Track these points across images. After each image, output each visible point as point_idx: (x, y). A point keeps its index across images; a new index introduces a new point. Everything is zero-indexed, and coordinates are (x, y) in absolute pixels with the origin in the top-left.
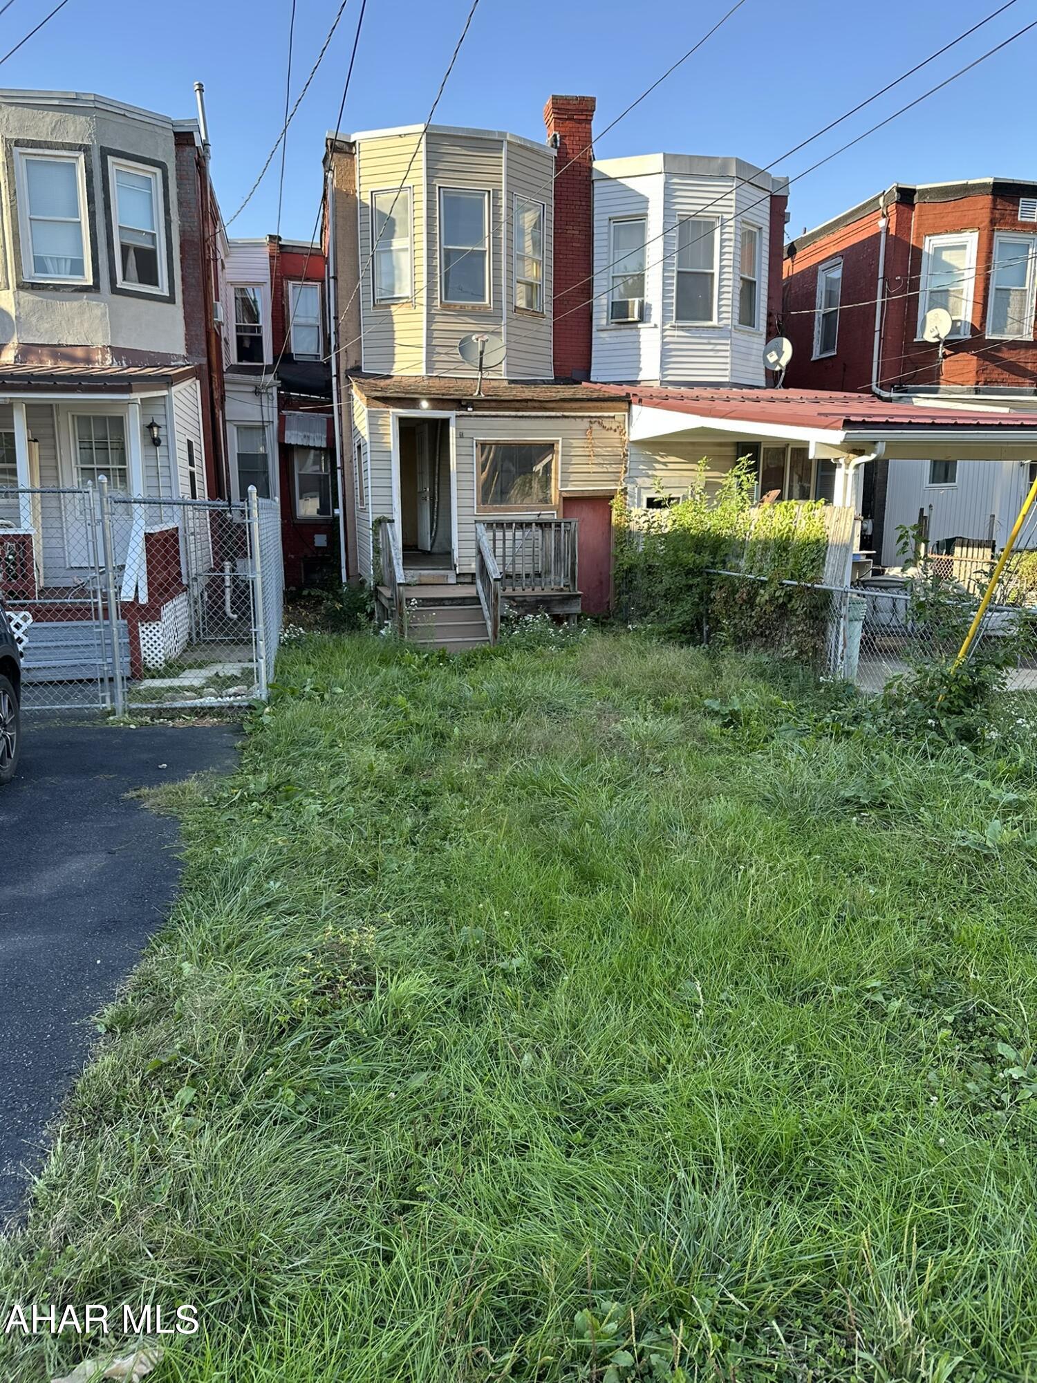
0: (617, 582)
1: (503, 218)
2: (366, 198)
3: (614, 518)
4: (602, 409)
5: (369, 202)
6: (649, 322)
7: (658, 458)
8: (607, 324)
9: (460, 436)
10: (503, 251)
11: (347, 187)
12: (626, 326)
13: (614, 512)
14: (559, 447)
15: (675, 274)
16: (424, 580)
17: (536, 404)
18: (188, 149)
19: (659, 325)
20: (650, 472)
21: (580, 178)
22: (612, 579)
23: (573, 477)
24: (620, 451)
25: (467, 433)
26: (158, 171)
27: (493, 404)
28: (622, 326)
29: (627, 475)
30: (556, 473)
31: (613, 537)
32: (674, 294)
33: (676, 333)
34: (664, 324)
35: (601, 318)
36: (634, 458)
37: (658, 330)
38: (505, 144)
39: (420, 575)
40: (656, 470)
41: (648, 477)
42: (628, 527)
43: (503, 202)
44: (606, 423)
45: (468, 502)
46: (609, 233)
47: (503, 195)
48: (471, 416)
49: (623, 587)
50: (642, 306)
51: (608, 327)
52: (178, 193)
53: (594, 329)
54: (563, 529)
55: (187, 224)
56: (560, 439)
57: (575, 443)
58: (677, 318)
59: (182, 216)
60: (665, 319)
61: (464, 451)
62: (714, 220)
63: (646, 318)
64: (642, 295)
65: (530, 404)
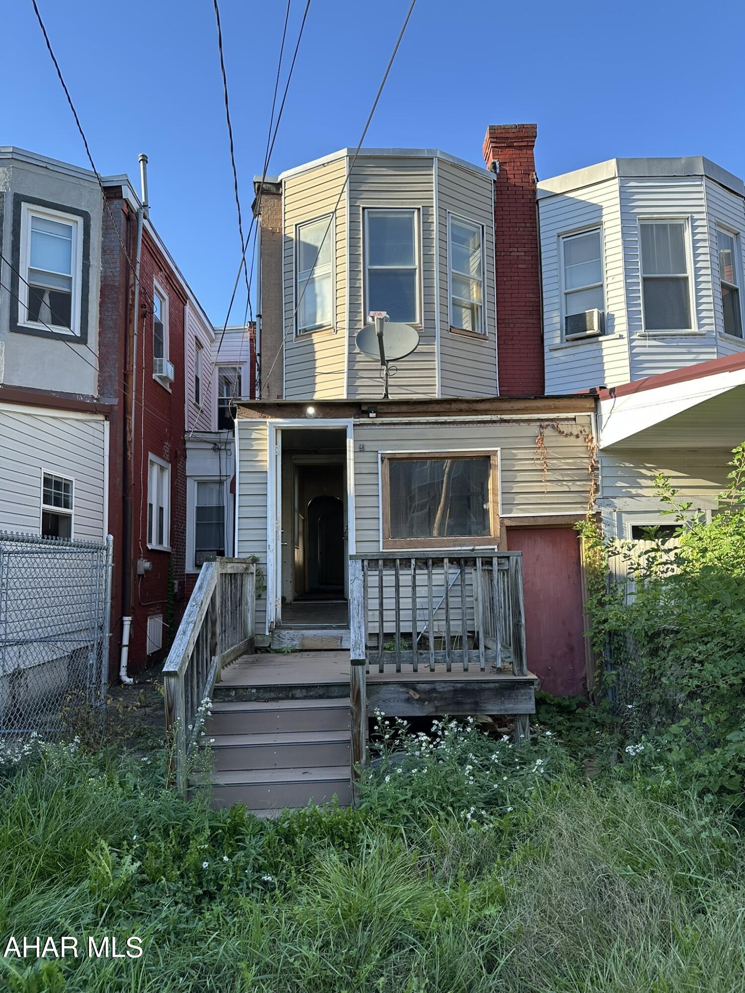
0: (596, 649)
1: (435, 235)
2: (290, 232)
3: (584, 554)
4: (557, 409)
5: (293, 236)
6: (613, 333)
7: (644, 471)
8: (562, 342)
9: (360, 450)
10: (436, 268)
11: (273, 225)
12: (584, 341)
13: (584, 546)
14: (497, 460)
15: (640, 280)
16: (309, 645)
17: (464, 406)
18: (116, 202)
19: (625, 334)
20: (634, 491)
21: (523, 201)
22: (588, 645)
23: (519, 499)
24: (587, 463)
25: (369, 446)
26: (80, 220)
27: (404, 408)
28: (580, 342)
29: (599, 495)
30: (495, 495)
31: (584, 582)
32: (641, 301)
33: (648, 343)
34: (630, 333)
35: (554, 334)
36: (607, 472)
37: (625, 341)
38: (435, 161)
39: (304, 637)
40: (642, 487)
41: (632, 497)
42: (607, 567)
43: (435, 219)
44: (563, 427)
45: (371, 535)
46: (558, 249)
47: (434, 211)
48: (374, 424)
49: (606, 657)
50: (602, 319)
51: (563, 345)
52: (103, 242)
53: (546, 349)
54: (495, 567)
55: (109, 270)
56: (499, 449)
57: (520, 454)
58: (647, 328)
59: (105, 262)
60: (631, 329)
61: (365, 468)
62: (682, 222)
63: (607, 330)
64: (601, 306)
65: (454, 406)
